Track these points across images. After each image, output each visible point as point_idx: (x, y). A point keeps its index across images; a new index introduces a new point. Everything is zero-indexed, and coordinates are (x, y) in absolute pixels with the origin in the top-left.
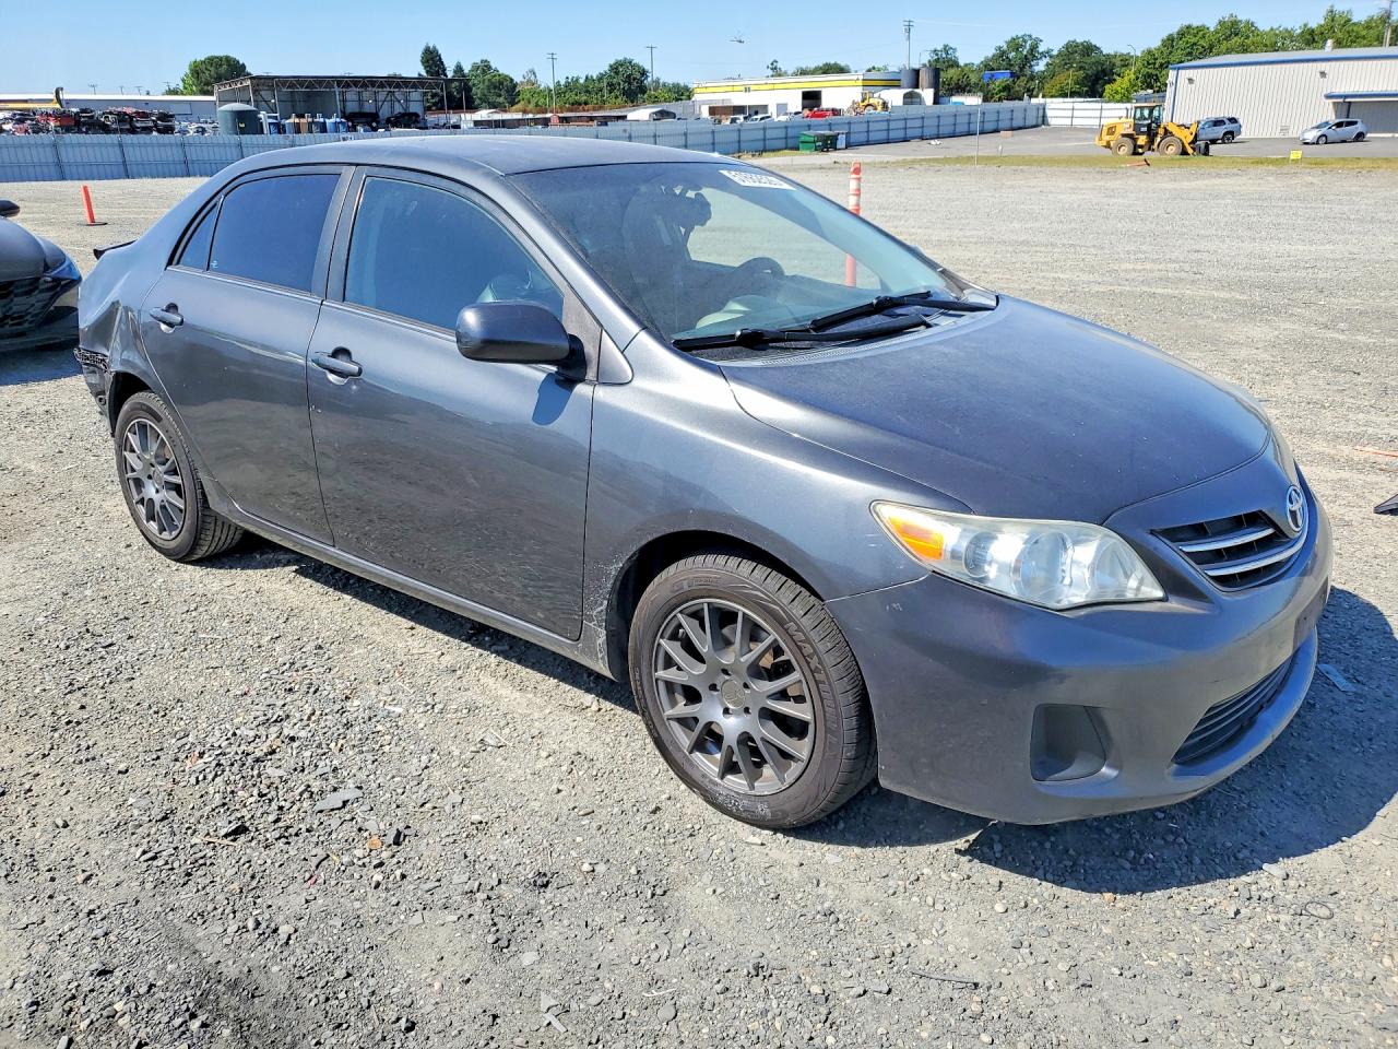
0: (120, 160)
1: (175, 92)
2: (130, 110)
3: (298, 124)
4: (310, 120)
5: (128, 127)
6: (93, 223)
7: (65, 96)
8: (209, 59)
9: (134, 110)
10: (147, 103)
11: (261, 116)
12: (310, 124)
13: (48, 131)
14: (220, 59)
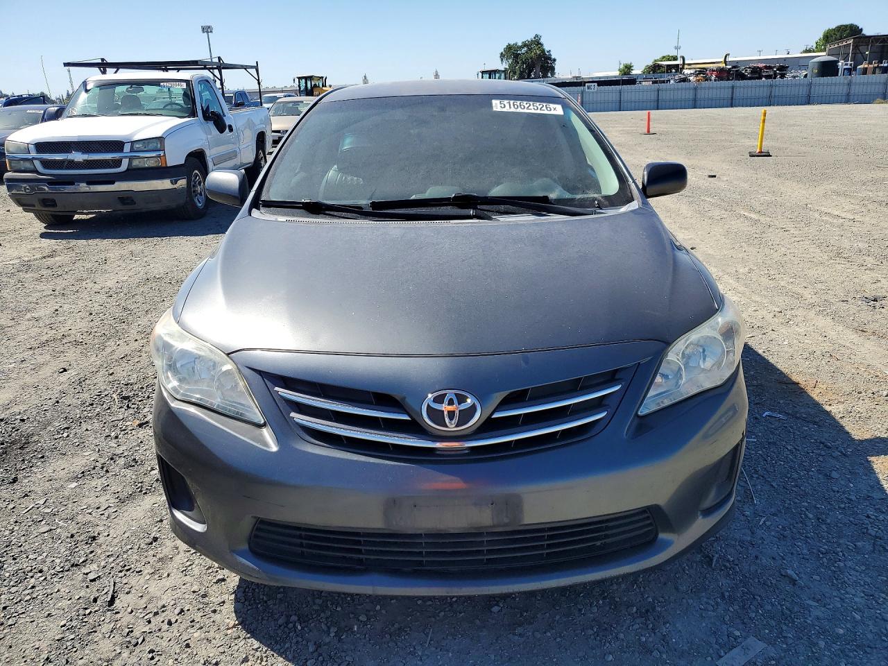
0: (730, 96)
1: (809, 51)
2: (761, 65)
3: (866, 68)
4: (876, 65)
5: (757, 76)
6: (649, 133)
7: (730, 59)
8: (838, 27)
9: (764, 65)
10: (785, 59)
11: (840, 64)
12: (875, 68)
13: (711, 80)
14: (846, 26)
